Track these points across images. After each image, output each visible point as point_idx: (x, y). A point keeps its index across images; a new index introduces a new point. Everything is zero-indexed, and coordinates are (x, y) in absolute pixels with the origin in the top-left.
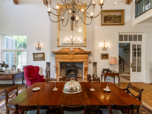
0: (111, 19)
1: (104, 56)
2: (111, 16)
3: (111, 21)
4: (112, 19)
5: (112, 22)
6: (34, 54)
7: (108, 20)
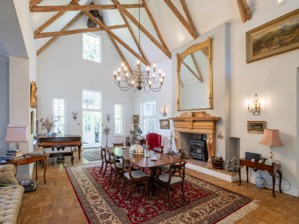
0: (272, 43)
1: (255, 127)
2: (272, 35)
3: (272, 46)
4: (276, 40)
5: (274, 47)
6: (160, 121)
7: (264, 47)
